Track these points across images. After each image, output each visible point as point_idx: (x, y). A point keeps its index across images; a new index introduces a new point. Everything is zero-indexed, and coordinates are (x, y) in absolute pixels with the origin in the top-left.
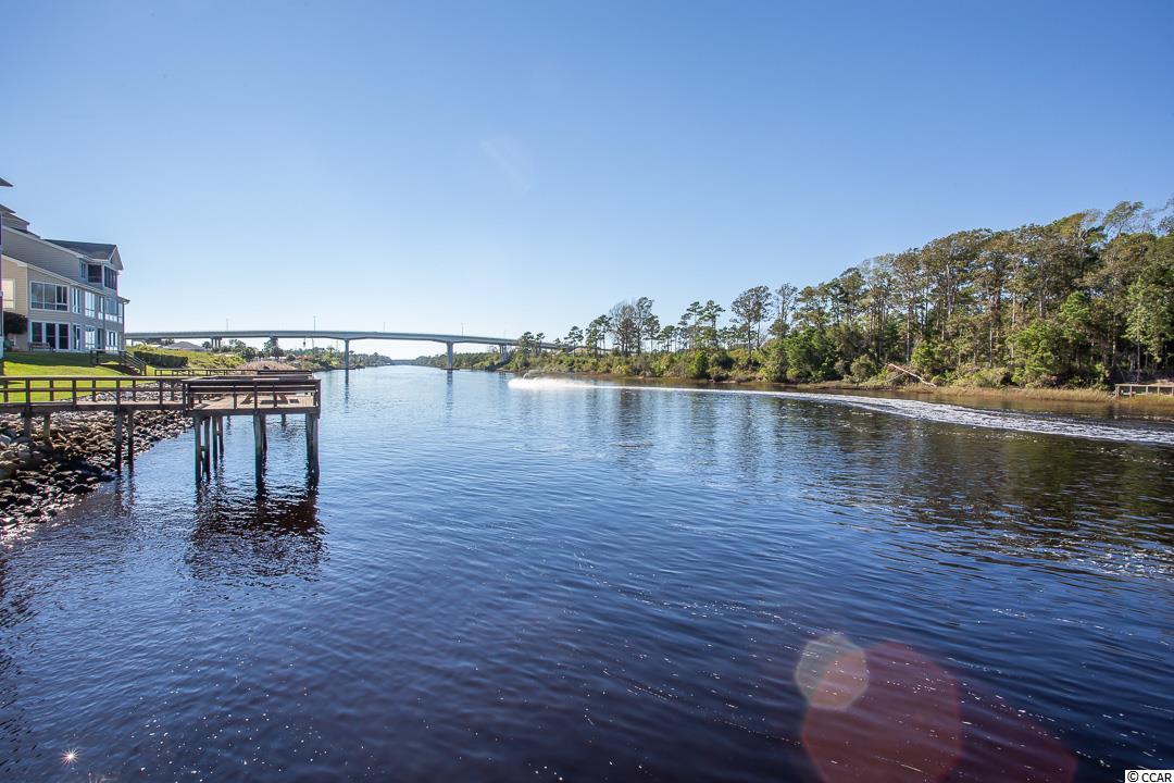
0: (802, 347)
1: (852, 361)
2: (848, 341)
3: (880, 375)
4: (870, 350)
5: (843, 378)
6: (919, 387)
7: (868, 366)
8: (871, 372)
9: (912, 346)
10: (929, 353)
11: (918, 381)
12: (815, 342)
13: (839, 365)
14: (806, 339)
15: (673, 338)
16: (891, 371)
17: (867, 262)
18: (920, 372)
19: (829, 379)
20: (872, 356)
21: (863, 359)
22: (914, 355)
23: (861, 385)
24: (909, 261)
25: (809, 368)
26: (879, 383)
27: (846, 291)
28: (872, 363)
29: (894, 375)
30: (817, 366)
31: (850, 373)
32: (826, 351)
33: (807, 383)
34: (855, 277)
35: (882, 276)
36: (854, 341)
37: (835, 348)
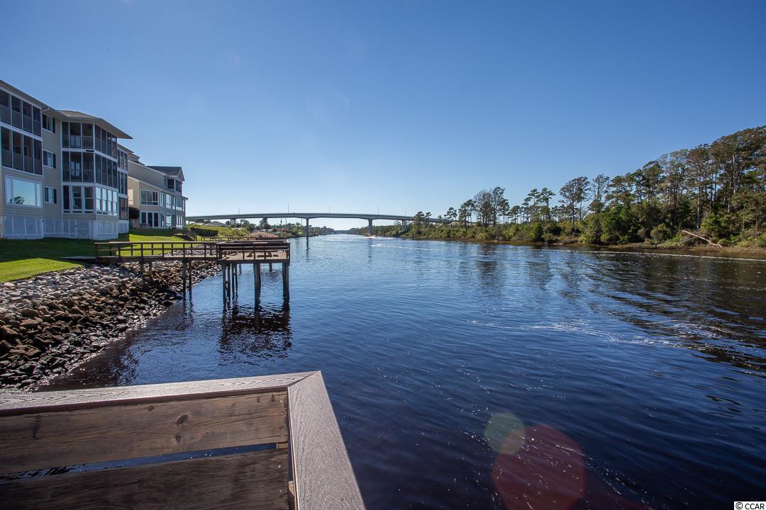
0: (612, 219)
1: (652, 229)
2: (648, 214)
3: (674, 239)
4: (667, 220)
5: (644, 241)
6: (707, 247)
7: (665, 232)
8: (666, 236)
9: (702, 217)
10: (716, 222)
11: (706, 243)
12: (622, 216)
13: (641, 231)
14: (615, 214)
15: (519, 214)
16: (683, 235)
17: (666, 156)
18: (708, 236)
19: (633, 242)
20: (668, 225)
21: (661, 227)
22: (703, 224)
23: (659, 245)
24: (700, 154)
25: (617, 234)
26: (673, 244)
27: (648, 178)
28: (668, 230)
29: (686, 239)
30: (624, 232)
31: (650, 237)
32: (631, 221)
33: (617, 244)
34: (655, 168)
35: (677, 166)
36: (653, 214)
37: (638, 219)
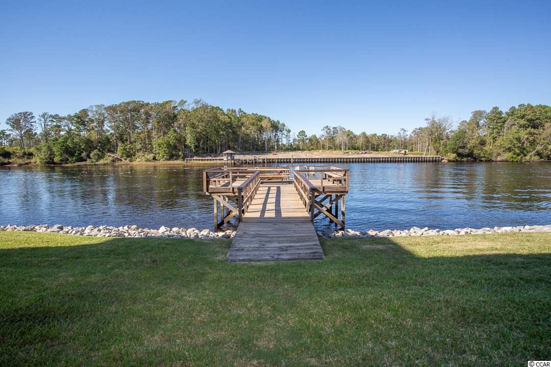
0: (63, 146)
1: (90, 152)
2: (86, 143)
3: (104, 159)
4: (98, 148)
5: (87, 160)
6: (123, 163)
7: (99, 155)
8: (100, 157)
9: (117, 145)
10: (125, 149)
11: (121, 160)
12: (69, 143)
13: (84, 154)
14: (63, 142)
16: (109, 156)
17: (91, 107)
18: (122, 156)
19: (79, 161)
20: (99, 150)
21: (96, 151)
22: (118, 150)
23: (96, 163)
24: (112, 109)
25: (67, 156)
26: (106, 162)
27: (81, 119)
28: (100, 153)
29: (111, 158)
30: (72, 155)
31: (90, 158)
32: (76, 147)
33: (68, 163)
34: (85, 112)
35: (100, 114)
36: (90, 145)
37: (80, 146)
